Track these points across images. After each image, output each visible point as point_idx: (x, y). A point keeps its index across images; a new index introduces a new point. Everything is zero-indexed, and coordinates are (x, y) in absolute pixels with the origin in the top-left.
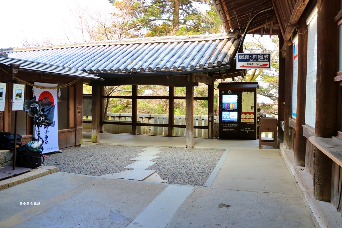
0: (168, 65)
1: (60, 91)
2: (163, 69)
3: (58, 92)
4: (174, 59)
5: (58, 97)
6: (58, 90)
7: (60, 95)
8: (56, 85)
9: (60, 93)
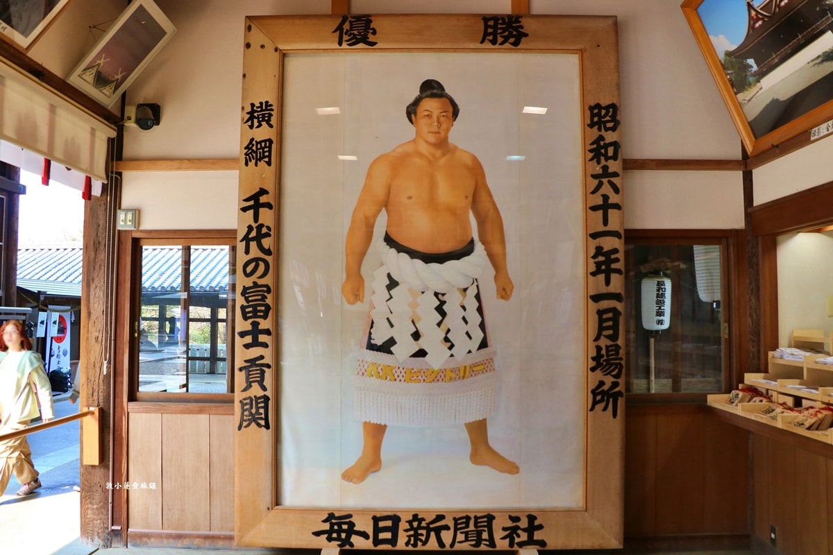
0: (204, 284)
1: (73, 315)
2: (198, 289)
3: (71, 315)
4: (211, 276)
5: (71, 321)
6: (71, 313)
7: (73, 319)
8: (70, 307)
9: (73, 317)
